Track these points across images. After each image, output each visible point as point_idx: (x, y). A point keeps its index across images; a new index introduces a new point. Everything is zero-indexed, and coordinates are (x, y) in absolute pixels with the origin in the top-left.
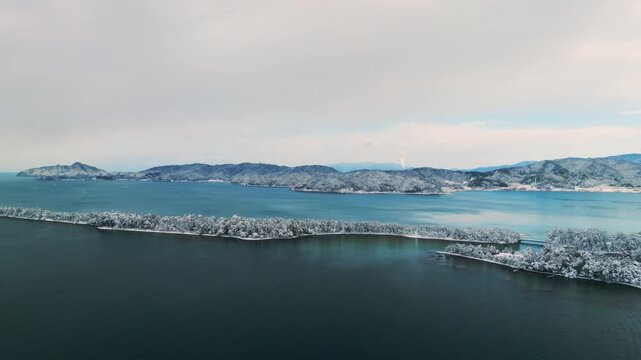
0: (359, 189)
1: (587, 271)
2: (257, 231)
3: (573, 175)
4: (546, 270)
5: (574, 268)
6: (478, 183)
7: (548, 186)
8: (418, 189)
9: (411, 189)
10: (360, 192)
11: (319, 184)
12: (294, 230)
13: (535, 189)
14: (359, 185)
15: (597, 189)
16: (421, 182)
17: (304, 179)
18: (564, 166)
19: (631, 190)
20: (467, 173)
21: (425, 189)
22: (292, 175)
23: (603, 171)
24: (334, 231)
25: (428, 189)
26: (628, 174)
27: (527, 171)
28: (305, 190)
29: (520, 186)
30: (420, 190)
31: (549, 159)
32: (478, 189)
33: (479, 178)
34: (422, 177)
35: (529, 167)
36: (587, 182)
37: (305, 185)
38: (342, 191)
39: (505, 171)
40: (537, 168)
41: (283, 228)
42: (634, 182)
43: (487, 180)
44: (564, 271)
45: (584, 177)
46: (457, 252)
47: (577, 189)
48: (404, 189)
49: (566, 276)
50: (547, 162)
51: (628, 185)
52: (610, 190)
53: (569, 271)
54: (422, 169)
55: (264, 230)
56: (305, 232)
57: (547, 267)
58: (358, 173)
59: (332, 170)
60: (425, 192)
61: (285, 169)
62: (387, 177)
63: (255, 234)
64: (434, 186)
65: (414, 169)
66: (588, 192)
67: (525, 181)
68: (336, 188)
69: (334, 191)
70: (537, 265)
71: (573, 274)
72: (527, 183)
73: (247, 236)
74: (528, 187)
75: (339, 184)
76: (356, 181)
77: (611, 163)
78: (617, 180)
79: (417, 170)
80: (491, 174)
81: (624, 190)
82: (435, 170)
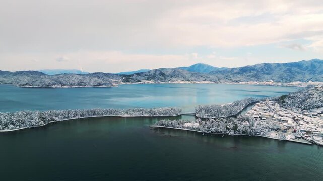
0: (64, 85)
1: (239, 131)
2: (12, 123)
3: (167, 76)
4: (219, 132)
5: (232, 130)
6: (127, 80)
7: (158, 81)
8: (100, 85)
9: (96, 84)
10: (65, 87)
11: (38, 83)
12: (44, 119)
13: (153, 83)
14: (64, 83)
15: (178, 83)
16: (100, 81)
17: (25, 80)
18: (163, 72)
19: (190, 83)
20: (121, 75)
21: (104, 84)
22: (14, 77)
23: (179, 75)
24: (72, 117)
25: (105, 84)
26: (188, 76)
27: (148, 74)
28: (28, 87)
29: (146, 82)
30: (101, 85)
31: (157, 69)
32: (128, 83)
33: (127, 78)
34: (99, 77)
35: (149, 72)
36: (174, 79)
37: (27, 84)
38: (54, 87)
39: (138, 74)
40: (152, 73)
41: (35, 119)
42: (190, 79)
43: (131, 79)
44: (228, 132)
45: (172, 77)
46: (163, 125)
47: (170, 82)
48: (92, 84)
49: (230, 134)
50: (156, 70)
51: (189, 80)
52: (182, 83)
53: (230, 132)
54: (97, 73)
55: (18, 121)
56: (51, 120)
57: (219, 130)
58: (62, 76)
59: (41, 74)
60: (104, 86)
61: (7, 74)
62: (80, 78)
63: (11, 126)
64: (108, 83)
65: (94, 74)
66: (175, 84)
67: (148, 79)
68: (49, 85)
69: (48, 87)
70: (213, 129)
71: (232, 133)
72: (149, 80)
73: (3, 129)
74: (150, 82)
75: (52, 82)
76: (62, 80)
77: (181, 71)
78: (185, 79)
79: (95, 74)
80: (132, 76)
81: (187, 82)
82: (104, 74)
